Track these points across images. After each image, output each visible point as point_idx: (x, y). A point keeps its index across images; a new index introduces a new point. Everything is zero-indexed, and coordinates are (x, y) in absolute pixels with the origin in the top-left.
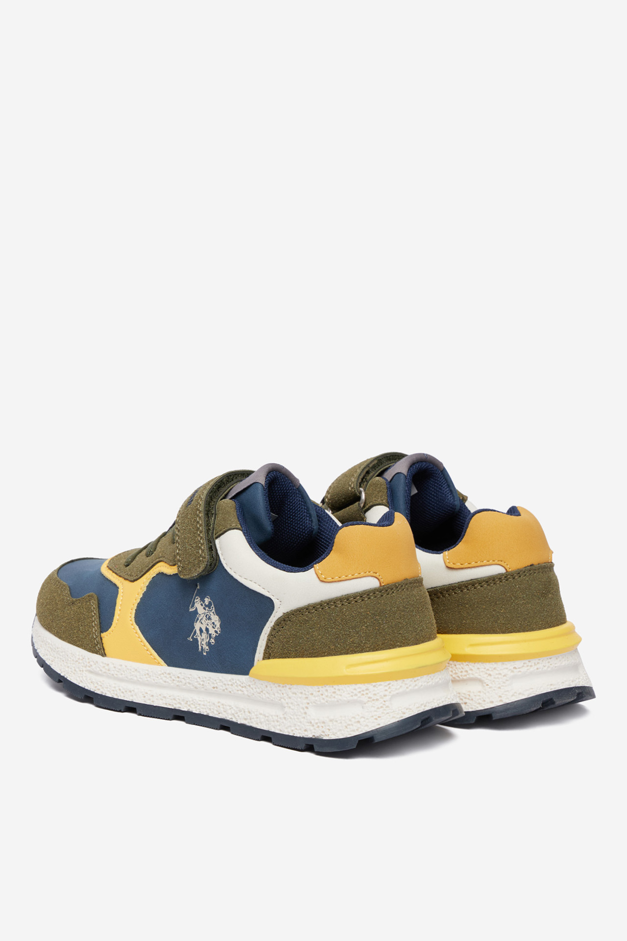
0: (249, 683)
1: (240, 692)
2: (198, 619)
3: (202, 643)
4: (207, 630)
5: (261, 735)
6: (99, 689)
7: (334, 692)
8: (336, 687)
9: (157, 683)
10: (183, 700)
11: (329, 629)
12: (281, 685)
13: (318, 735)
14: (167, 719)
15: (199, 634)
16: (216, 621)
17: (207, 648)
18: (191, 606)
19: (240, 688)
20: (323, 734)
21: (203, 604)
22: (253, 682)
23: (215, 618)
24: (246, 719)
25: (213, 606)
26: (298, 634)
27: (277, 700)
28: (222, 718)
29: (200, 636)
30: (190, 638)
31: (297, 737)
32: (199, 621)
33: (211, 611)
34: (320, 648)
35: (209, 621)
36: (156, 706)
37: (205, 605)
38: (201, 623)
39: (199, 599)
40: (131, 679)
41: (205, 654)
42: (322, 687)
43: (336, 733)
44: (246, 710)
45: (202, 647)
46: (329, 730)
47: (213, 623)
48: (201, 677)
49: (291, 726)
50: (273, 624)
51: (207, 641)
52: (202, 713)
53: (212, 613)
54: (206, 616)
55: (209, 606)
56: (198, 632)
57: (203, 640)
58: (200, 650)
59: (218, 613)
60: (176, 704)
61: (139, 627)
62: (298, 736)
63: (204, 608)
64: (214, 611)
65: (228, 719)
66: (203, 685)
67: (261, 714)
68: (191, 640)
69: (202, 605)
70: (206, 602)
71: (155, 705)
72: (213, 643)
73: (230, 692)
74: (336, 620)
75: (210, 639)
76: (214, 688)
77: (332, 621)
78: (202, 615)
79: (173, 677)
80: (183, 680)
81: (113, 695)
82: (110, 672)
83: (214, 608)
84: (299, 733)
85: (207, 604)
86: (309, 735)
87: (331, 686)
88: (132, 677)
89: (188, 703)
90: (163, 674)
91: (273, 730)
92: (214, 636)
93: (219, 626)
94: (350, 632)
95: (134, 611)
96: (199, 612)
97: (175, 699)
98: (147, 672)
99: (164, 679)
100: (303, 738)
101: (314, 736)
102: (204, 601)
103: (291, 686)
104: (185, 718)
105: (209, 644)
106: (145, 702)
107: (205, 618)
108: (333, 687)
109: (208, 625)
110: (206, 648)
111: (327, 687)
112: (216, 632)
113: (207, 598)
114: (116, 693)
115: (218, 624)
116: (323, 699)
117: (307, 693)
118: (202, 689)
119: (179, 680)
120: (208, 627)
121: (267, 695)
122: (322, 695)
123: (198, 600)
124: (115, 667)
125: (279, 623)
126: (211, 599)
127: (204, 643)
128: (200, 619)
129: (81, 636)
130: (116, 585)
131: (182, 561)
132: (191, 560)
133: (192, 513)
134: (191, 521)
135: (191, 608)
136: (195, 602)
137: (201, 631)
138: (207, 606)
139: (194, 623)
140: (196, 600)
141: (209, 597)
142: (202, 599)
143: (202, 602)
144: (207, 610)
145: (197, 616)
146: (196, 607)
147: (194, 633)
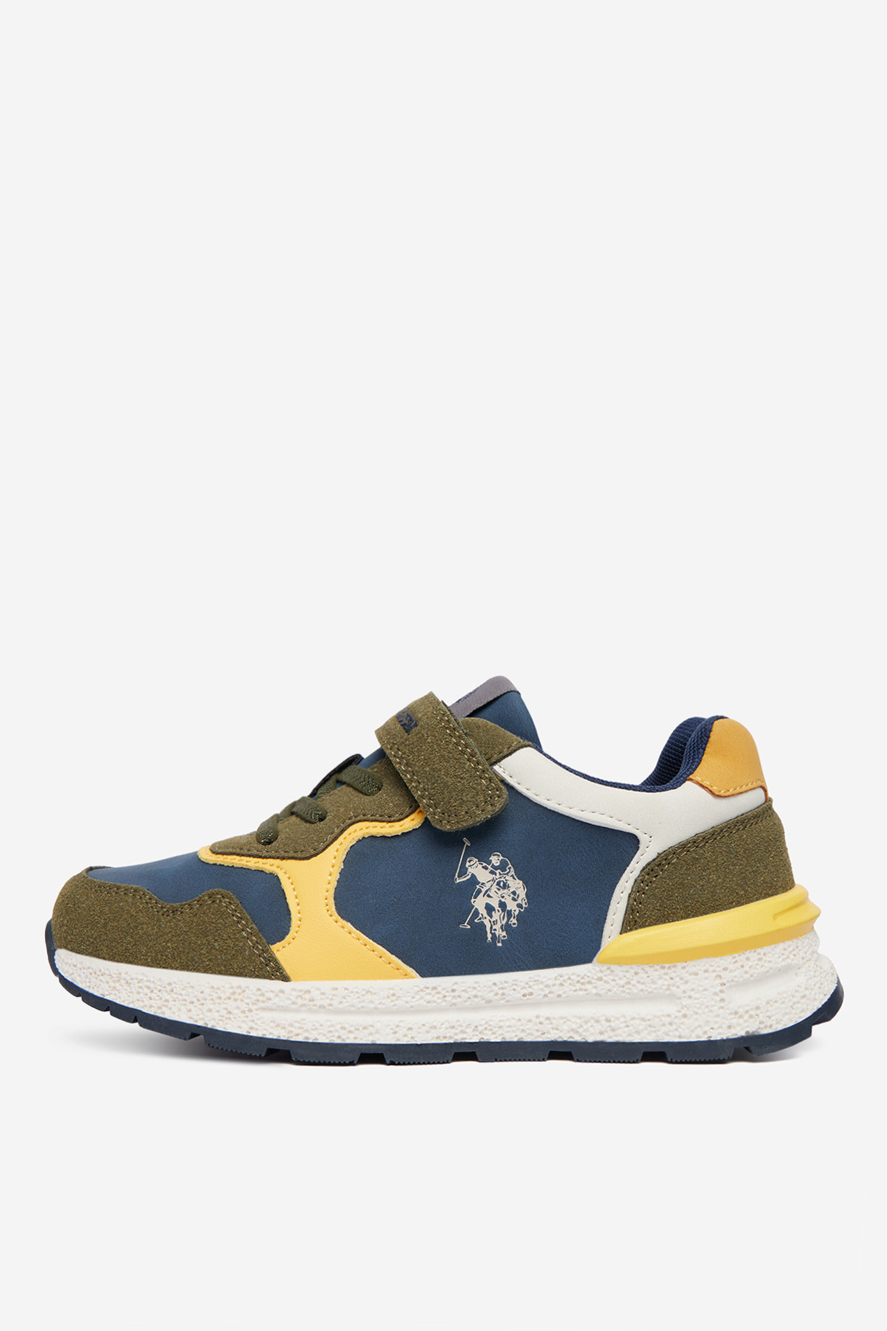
0: (600, 975)
1: (581, 993)
2: (480, 891)
3: (494, 927)
4: (503, 905)
5: (643, 1051)
6: (298, 1035)
7: (760, 959)
8: (759, 950)
9: (412, 1007)
10: (468, 1026)
11: (731, 867)
12: (667, 966)
13: (754, 1029)
14: (444, 1063)
15: (485, 915)
16: (517, 888)
17: (504, 934)
18: (457, 874)
19: (578, 986)
20: (762, 1026)
21: (488, 867)
22: (608, 972)
23: (517, 885)
24: (601, 1033)
25: (510, 866)
26: (686, 881)
27: (661, 991)
28: (553, 1039)
29: (488, 918)
30: (466, 924)
31: (716, 1041)
32: (482, 894)
33: (507, 874)
34: (725, 896)
35: (506, 891)
36: (421, 1044)
37: (493, 866)
38: (489, 896)
39: (476, 860)
40: (362, 1007)
41: (500, 945)
42: (739, 955)
43: (781, 1020)
44: (602, 1019)
45: (494, 935)
46: (769, 1017)
47: (514, 893)
48: (498, 983)
49: (700, 1026)
50: (636, 873)
51: (504, 922)
52: (508, 1040)
53: (508, 878)
54: (498, 884)
55: (503, 867)
56: (483, 911)
57: (495, 922)
58: (489, 939)
59: (520, 875)
60: (456, 1034)
61: (352, 924)
62: (719, 1038)
63: (492, 872)
64: (512, 873)
65: (565, 1039)
66: (503, 994)
67: (634, 1019)
68: (469, 927)
69: (486, 868)
70: (493, 862)
71: (419, 1043)
72: (514, 924)
73: (559, 996)
74: (737, 852)
75: (508, 920)
76: (524, 995)
77: (732, 854)
78: (488, 884)
79: (444, 992)
80: (463, 994)
81: (332, 1038)
82: (314, 1003)
83: (512, 869)
84: (720, 1034)
85: (496, 865)
86: (740, 1032)
87: (753, 950)
88: (363, 1004)
89: (480, 1028)
90: (421, 990)
91: (667, 1039)
92: (516, 913)
93: (524, 896)
94: (758, 867)
95: (332, 902)
96: (480, 880)
97: (453, 1027)
98: (391, 992)
99: (428, 997)
100: (728, 1040)
101: (747, 1032)
102: (489, 862)
103: (685, 964)
104: (478, 1054)
105: (506, 927)
106: (398, 1040)
107: (495, 887)
108: (755, 951)
109: (503, 897)
110: (502, 934)
111: (748, 954)
112: (519, 906)
113: (495, 855)
114: (337, 1034)
115: (522, 893)
116: (746, 972)
117: (718, 969)
118: (502, 1002)
119: (456, 994)
120: (503, 900)
121: (640, 987)
122: (742, 966)
123: (472, 863)
124: (323, 994)
125: (651, 869)
126: (503, 857)
127: (497, 927)
128: (484, 890)
129: (221, 957)
130: (262, 871)
131: (439, 804)
132: (465, 799)
133: (436, 735)
134: (439, 745)
135: (459, 877)
136: (467, 866)
137: (490, 909)
138: (496, 868)
139: (473, 900)
140: (468, 864)
141: (498, 853)
142: (484, 859)
143: (485, 864)
144: (498, 874)
145: (478, 887)
146: (470, 874)
147: (473, 915)
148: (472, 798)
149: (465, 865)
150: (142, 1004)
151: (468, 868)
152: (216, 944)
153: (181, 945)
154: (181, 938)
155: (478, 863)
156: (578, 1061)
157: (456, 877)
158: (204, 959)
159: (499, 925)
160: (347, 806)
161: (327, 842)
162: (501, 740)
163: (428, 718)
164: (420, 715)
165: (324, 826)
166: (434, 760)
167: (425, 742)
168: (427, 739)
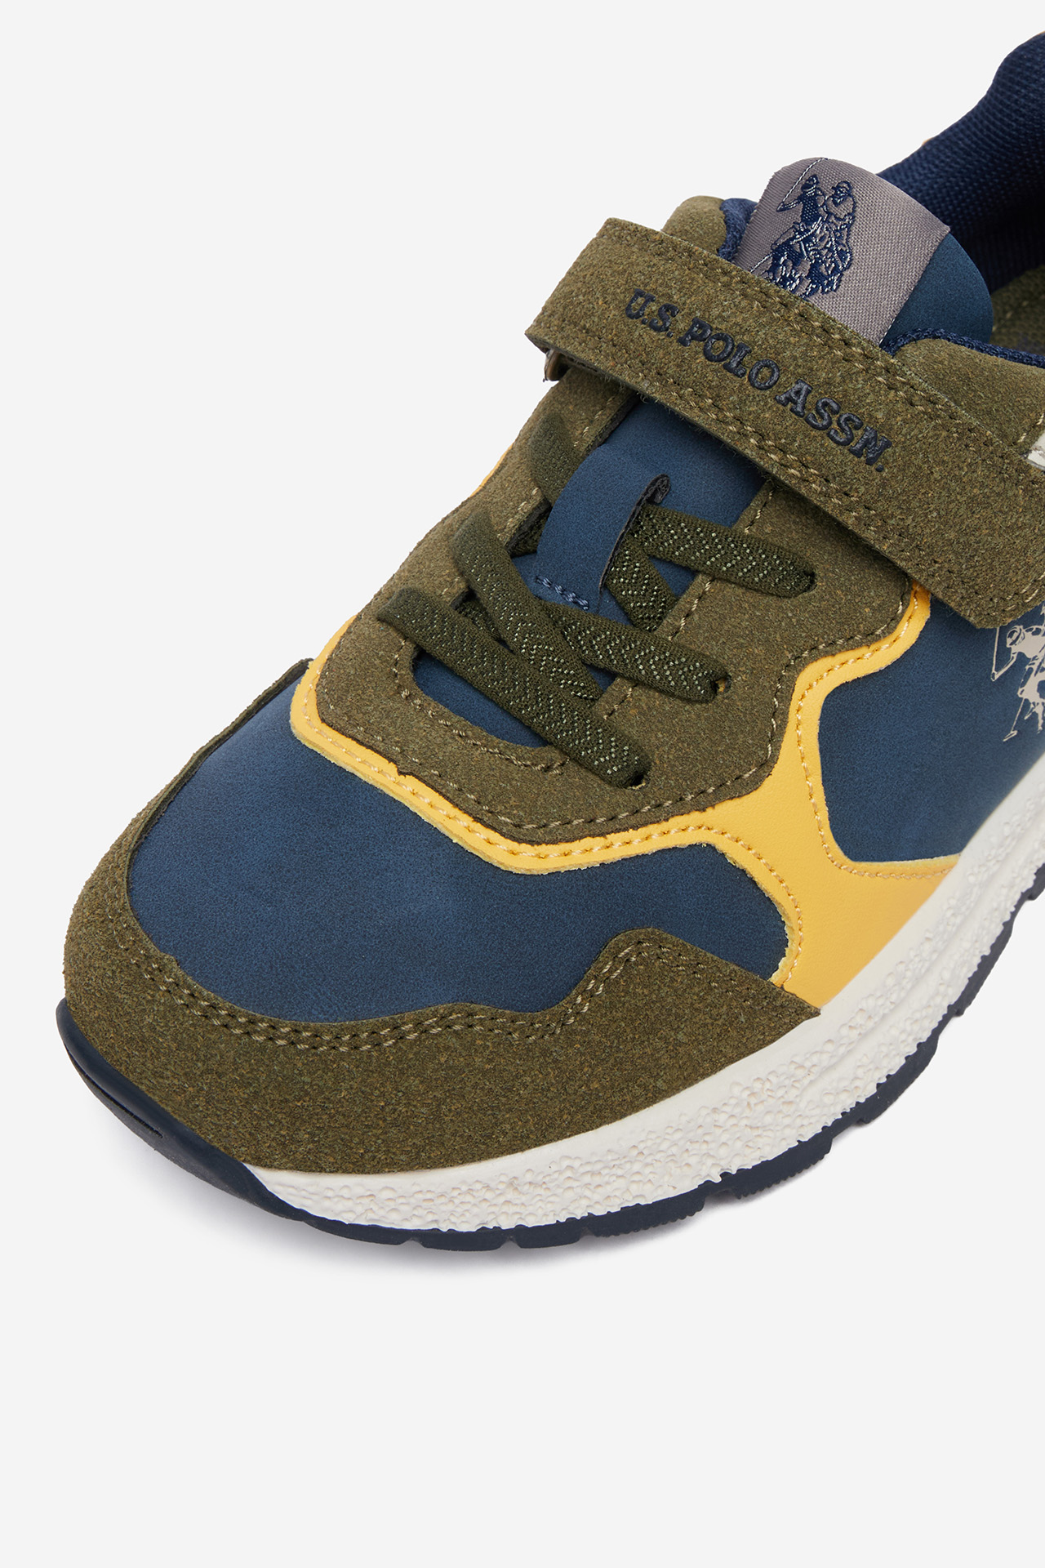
2: (1030, 671)
18: (994, 667)
29: (1042, 701)
30: (1011, 732)
32: (1033, 674)
38: (1042, 671)
39: (1022, 628)
58: (1040, 728)
68: (1016, 733)
96: (1029, 656)
123: (1015, 637)
128: (1036, 666)
130: (671, 849)
133: (946, 458)
134: (958, 479)
135: (997, 670)
136: (1008, 646)
140: (1009, 642)
142: (1033, 621)
143: (1036, 627)
145: (1027, 667)
146: (1015, 656)
147: (1021, 712)
149: (1005, 645)
151: (1009, 650)
155: (1024, 631)
157: (993, 671)
160: (767, 640)
161: (775, 738)
162: (1028, 401)
163: (905, 421)
164: (880, 415)
165: (748, 704)
166: (962, 511)
167: (928, 480)
168: (932, 473)
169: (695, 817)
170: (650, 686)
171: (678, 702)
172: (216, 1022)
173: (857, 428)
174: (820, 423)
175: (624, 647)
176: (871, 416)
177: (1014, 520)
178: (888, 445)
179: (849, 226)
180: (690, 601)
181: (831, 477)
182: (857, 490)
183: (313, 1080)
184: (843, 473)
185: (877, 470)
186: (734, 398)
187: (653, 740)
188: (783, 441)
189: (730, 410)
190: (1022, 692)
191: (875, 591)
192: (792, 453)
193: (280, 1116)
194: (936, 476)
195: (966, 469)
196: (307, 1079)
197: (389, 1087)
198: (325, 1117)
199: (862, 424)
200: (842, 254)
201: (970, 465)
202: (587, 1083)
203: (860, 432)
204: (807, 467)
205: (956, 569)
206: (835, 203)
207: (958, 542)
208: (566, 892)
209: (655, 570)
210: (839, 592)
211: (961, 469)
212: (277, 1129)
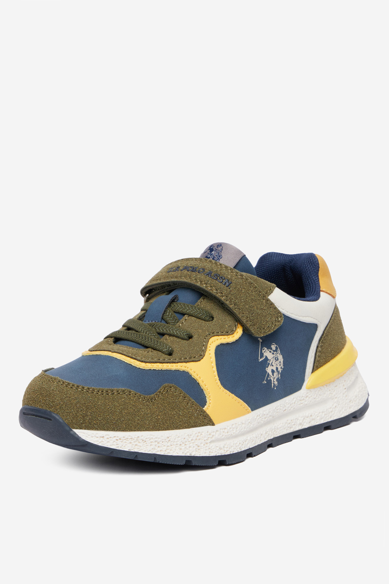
0: (307, 395)
2: (269, 364)
4: (277, 369)
15: (272, 375)
20: (359, 404)
21: (272, 351)
22: (310, 393)
23: (281, 358)
25: (279, 349)
27: (327, 397)
28: (294, 431)
29: (272, 376)
30: (265, 381)
32: (270, 365)
35: (278, 362)
38: (272, 366)
39: (266, 348)
41: (276, 389)
44: (309, 415)
45: (274, 384)
47: (280, 362)
49: (341, 410)
51: (277, 377)
53: (278, 355)
55: (276, 350)
56: (271, 374)
57: (274, 378)
58: (273, 387)
59: (282, 353)
60: (268, 436)
61: (229, 391)
63: (273, 354)
64: (279, 352)
67: (320, 412)
69: (270, 352)
70: (273, 348)
72: (280, 377)
76: (284, 411)
78: (272, 360)
81: (238, 450)
84: (347, 412)
85: (274, 349)
92: (281, 372)
93: (283, 363)
96: (269, 358)
99: (258, 421)
102: (271, 349)
105: (278, 380)
107: (274, 360)
110: (277, 383)
112: (281, 368)
113: (273, 345)
115: (282, 361)
116: (351, 381)
117: (343, 382)
120: (277, 366)
121: (320, 397)
122: (349, 378)
123: (265, 350)
124: (230, 428)
126: (276, 345)
127: (275, 380)
128: (270, 363)
129: (185, 419)
130: (178, 370)
131: (256, 324)
132: (267, 320)
133: (245, 288)
134: (249, 293)
135: (260, 358)
136: (263, 352)
137: (273, 371)
138: (274, 351)
139: (266, 369)
140: (263, 351)
141: (274, 344)
142: (269, 348)
143: (270, 350)
144: (275, 354)
145: (268, 362)
146: (265, 356)
147: (267, 376)
148: (270, 319)
149: (262, 351)
150: (156, 451)
151: (263, 354)
152: (180, 413)
153: (165, 416)
154: (163, 413)
155: (267, 350)
156: (303, 438)
157: (259, 358)
158: (178, 422)
159: (276, 379)
160: (202, 329)
161: (204, 351)
162: (265, 286)
163: (235, 278)
164: (229, 277)
165: (197, 341)
166: (249, 301)
167: (241, 292)
168: (242, 290)
169: (184, 364)
170: (173, 336)
171: (180, 339)
172: (69, 387)
173: (224, 279)
174: (215, 278)
175: (167, 328)
176: (227, 277)
177: (263, 307)
178: (232, 283)
179: (221, 251)
180: (183, 320)
181: (218, 289)
182: (224, 292)
183: (92, 399)
184: (221, 288)
185: (229, 288)
186: (194, 275)
187: (174, 346)
188: (206, 282)
189: (193, 278)
190: (267, 369)
191: (229, 321)
192: (208, 284)
193: (84, 408)
194: (243, 291)
195: (250, 291)
196: (91, 398)
197: (110, 404)
198: (94, 409)
199: (225, 279)
200: (219, 256)
201: (251, 291)
202: (157, 416)
203: (224, 280)
204: (212, 287)
205: (248, 316)
206: (218, 248)
207: (249, 309)
208: (153, 374)
209: (175, 314)
210: (220, 321)
211: (249, 291)
212: (83, 411)
